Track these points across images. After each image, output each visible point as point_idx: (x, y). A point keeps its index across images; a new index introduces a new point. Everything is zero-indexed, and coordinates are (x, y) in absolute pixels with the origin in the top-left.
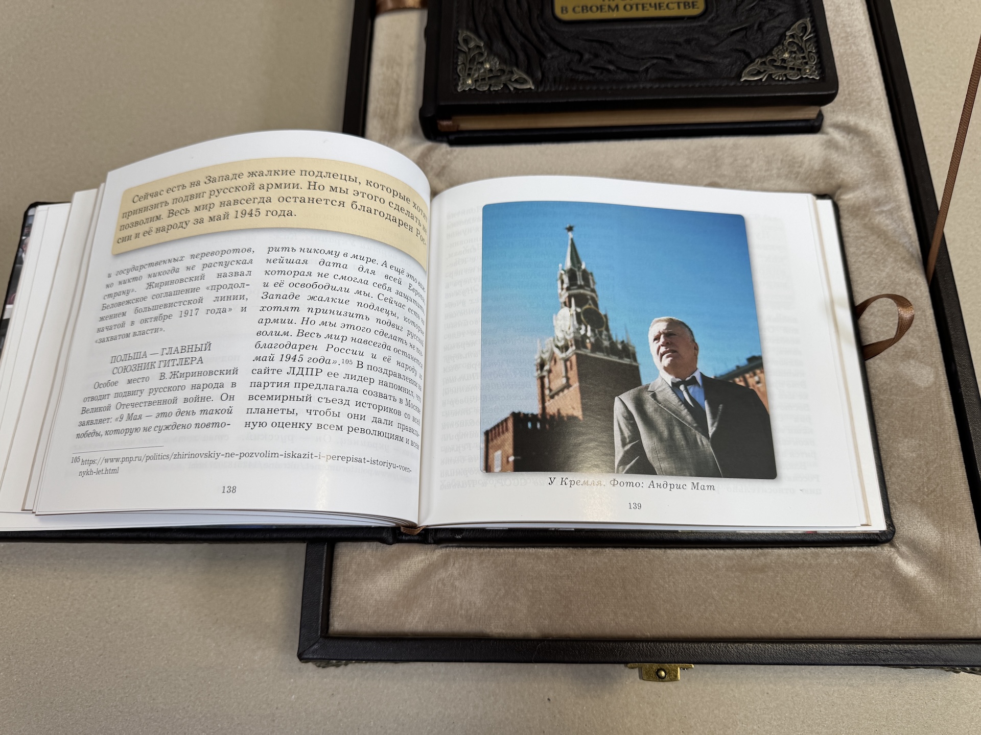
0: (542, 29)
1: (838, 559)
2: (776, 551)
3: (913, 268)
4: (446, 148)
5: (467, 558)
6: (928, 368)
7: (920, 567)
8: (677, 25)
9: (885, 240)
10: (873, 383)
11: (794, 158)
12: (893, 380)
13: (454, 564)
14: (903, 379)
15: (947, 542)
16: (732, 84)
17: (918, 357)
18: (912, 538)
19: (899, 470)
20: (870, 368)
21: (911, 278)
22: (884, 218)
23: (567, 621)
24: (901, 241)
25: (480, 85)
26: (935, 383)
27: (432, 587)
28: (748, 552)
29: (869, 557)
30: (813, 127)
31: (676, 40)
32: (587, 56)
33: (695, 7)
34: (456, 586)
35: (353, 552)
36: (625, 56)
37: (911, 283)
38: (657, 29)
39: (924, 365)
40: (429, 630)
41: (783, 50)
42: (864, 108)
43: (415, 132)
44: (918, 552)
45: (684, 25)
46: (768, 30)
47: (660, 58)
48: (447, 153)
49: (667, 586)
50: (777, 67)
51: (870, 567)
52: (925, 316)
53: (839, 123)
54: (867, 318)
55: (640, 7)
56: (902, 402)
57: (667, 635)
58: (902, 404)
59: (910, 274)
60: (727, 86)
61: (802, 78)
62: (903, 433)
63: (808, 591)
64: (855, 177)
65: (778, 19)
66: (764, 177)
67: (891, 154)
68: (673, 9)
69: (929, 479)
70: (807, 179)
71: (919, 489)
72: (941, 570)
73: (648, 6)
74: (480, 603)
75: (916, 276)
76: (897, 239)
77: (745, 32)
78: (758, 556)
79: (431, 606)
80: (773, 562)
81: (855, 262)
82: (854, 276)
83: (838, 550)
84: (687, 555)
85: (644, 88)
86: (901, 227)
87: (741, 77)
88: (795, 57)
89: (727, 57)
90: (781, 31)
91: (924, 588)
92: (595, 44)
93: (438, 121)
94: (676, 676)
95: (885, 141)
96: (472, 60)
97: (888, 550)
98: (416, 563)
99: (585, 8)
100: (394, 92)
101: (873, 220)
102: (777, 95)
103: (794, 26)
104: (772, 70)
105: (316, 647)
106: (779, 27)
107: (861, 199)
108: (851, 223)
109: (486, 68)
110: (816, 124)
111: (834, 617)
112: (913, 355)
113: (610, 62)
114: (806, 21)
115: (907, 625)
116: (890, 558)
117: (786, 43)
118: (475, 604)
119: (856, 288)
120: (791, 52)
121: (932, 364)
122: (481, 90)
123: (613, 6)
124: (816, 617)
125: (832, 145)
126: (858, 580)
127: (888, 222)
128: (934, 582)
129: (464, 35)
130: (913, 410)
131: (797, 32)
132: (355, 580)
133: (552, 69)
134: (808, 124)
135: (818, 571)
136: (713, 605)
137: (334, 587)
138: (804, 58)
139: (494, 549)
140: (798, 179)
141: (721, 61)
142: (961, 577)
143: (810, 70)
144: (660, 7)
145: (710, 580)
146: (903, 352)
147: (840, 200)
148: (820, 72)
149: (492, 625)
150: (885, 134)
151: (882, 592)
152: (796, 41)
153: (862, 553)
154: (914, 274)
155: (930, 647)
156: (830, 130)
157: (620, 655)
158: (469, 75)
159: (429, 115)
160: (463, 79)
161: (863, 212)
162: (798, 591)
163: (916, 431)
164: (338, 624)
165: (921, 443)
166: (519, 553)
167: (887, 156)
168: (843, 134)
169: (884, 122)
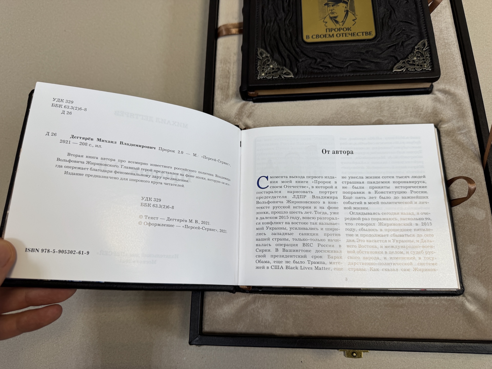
0: (298, 47)
1: (437, 302)
2: (408, 298)
3: (476, 161)
4: (252, 103)
5: (264, 299)
6: (483, 211)
7: (476, 307)
8: (362, 44)
9: (463, 147)
10: (456, 218)
11: (419, 107)
12: (465, 216)
13: (258, 302)
14: (470, 216)
15: (490, 295)
16: (389, 73)
17: (478, 205)
18: (473, 293)
19: (467, 260)
20: (454, 210)
21: (475, 166)
22: (462, 137)
23: (311, 329)
25: (268, 76)
26: (486, 218)
27: (248, 312)
28: (395, 298)
29: (452, 302)
30: (428, 91)
31: (361, 51)
32: (319, 60)
33: (371, 34)
34: (259, 312)
35: (212, 295)
36: (337, 59)
37: (475, 169)
38: (352, 46)
39: (481, 209)
40: (248, 332)
41: (413, 56)
42: (453, 81)
43: (237, 96)
44: (476, 300)
45: (366, 44)
46: (406, 45)
47: (354, 61)
48: (252, 106)
49: (357, 313)
50: (410, 64)
51: (453, 306)
52: (482, 185)
53: (441, 89)
54: (453, 186)
55: (344, 35)
56: (470, 227)
57: (356, 336)
58: (469, 228)
59: (475, 164)
60: (386, 74)
61: (422, 70)
62: (470, 242)
63: (423, 316)
64: (449, 116)
65: (411, 40)
66: (404, 116)
68: (360, 36)
69: (482, 264)
70: (425, 117)
71: (477, 269)
72: (487, 308)
73: (348, 34)
74: (270, 320)
76: (469, 147)
77: (395, 47)
78: (399, 300)
79: (248, 321)
80: (407, 303)
81: (448, 158)
82: (447, 165)
83: (438, 298)
84: (366, 299)
85: (346, 76)
86: (471, 141)
87: (393, 70)
88: (419, 59)
89: (386, 60)
90: (413, 46)
91: (478, 317)
92: (323, 54)
93: (248, 92)
94: (361, 356)
95: (463, 98)
96: (264, 63)
97: (461, 298)
98: (241, 301)
99: (317, 36)
100: (227, 77)
101: (457, 138)
102: (410, 78)
103: (419, 43)
104: (408, 66)
105: (197, 339)
106: (412, 44)
107: (451, 127)
108: (446, 139)
109: (271, 67)
110: (430, 90)
111: (435, 330)
112: (475, 205)
113: (330, 63)
114: (425, 41)
115: (470, 333)
116: (462, 302)
117: (415, 52)
118: (268, 320)
119: (448, 171)
120: (417, 57)
121: (485, 209)
122: (268, 78)
123: (331, 35)
124: (427, 329)
125: (437, 100)
126: (447, 312)
127: (464, 138)
128: (484, 314)
129: (260, 51)
130: (475, 231)
131: (421, 47)
132: (214, 308)
133: (302, 67)
134: (426, 90)
135: (428, 307)
136: (378, 323)
137: (204, 311)
138: (424, 59)
139: (277, 295)
140: (421, 117)
141: (383, 61)
143: (426, 66)
144: (354, 35)
145: (377, 311)
146: (470, 203)
147: (441, 127)
148: (431, 66)
149: (276, 330)
150: (463, 94)
151: (458, 318)
152: (419, 51)
153: (449, 299)
154: (477, 165)
155: (481, 345)
156: (437, 93)
157: (335, 345)
158: (263, 71)
159: (244, 90)
160: (260, 73)
161: (452, 134)
162: (418, 317)
163: (476, 241)
164: (207, 328)
165: (479, 247)
166: (288, 297)
167: (465, 106)
168: (443, 94)
169: (463, 88)
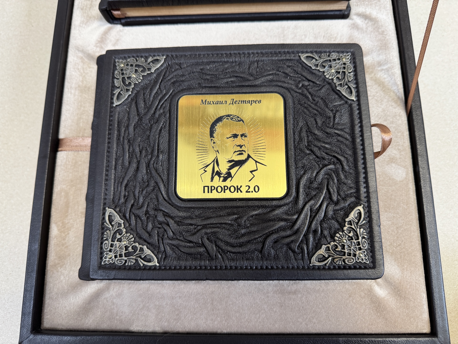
1: (340, 286)
3: (399, 105)
6: (402, 169)
7: (388, 291)
9: (383, 87)
11: (331, 35)
12: (381, 176)
15: (404, 276)
17: (397, 162)
21: (397, 112)
22: (383, 74)
24: (392, 89)
26: (406, 178)
27: (100, 303)
30: (344, 15)
34: (114, 302)
37: (396, 116)
39: (400, 167)
40: (98, 328)
42: (376, 3)
48: (120, 31)
51: (359, 291)
53: (360, 13)
59: (397, 109)
63: (321, 305)
64: (368, 48)
67: (390, 33)
69: (398, 237)
71: (391, 244)
72: (400, 293)
74: (128, 312)
75: (400, 111)
76: (390, 87)
79: (99, 314)
80: (302, 288)
86: (393, 79)
91: (389, 304)
93: (112, 12)
95: (387, 25)
98: (91, 288)
101: (376, 75)
107: (370, 61)
110: (346, 13)
111: (335, 321)
112: (394, 161)
115: (377, 326)
116: (370, 286)
118: (125, 313)
121: (405, 166)
124: (324, 321)
125: (355, 26)
126: (351, 298)
127: (385, 76)
128: (396, 300)
130: (392, 195)
134: (341, 13)
135: (328, 294)
136: (264, 314)
137: (44, 301)
142: (411, 298)
146: (388, 159)
150: (388, 20)
151: (364, 306)
156: (354, 17)
161: (371, 70)
162: (315, 306)
163: (392, 208)
164: (46, 324)
165: (395, 215)
167: (388, 34)
168: (362, 19)
169: (388, 13)
